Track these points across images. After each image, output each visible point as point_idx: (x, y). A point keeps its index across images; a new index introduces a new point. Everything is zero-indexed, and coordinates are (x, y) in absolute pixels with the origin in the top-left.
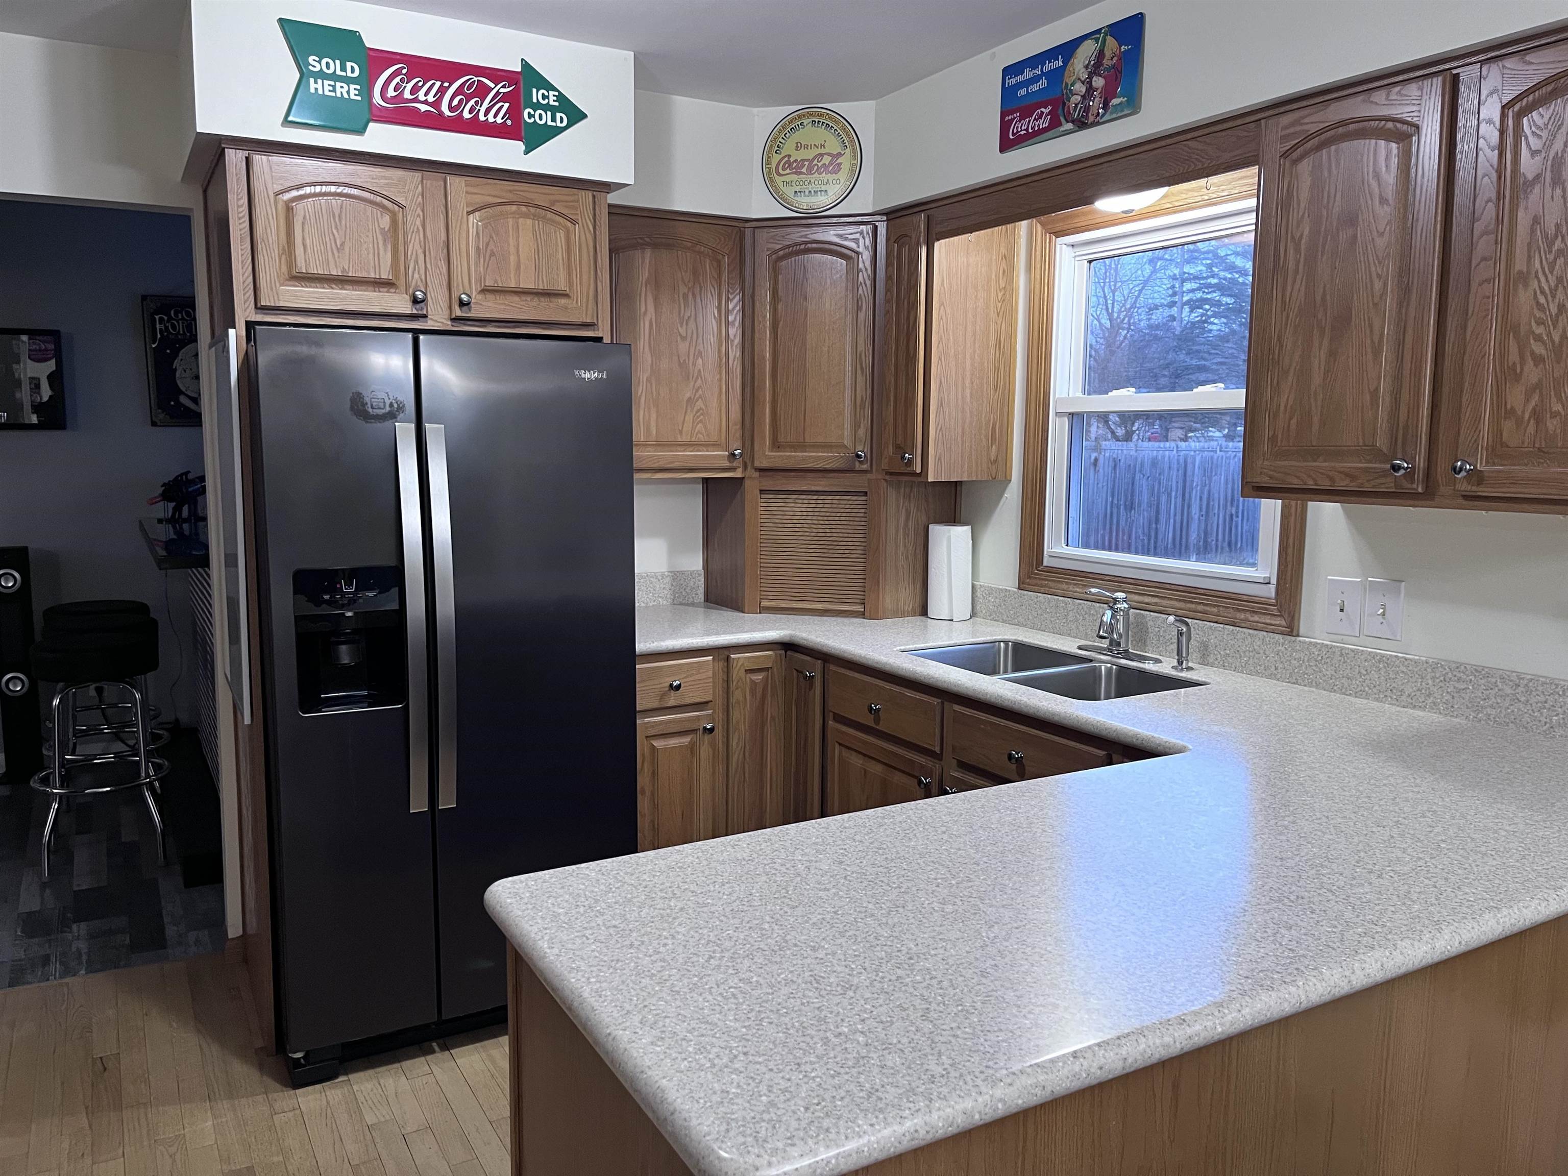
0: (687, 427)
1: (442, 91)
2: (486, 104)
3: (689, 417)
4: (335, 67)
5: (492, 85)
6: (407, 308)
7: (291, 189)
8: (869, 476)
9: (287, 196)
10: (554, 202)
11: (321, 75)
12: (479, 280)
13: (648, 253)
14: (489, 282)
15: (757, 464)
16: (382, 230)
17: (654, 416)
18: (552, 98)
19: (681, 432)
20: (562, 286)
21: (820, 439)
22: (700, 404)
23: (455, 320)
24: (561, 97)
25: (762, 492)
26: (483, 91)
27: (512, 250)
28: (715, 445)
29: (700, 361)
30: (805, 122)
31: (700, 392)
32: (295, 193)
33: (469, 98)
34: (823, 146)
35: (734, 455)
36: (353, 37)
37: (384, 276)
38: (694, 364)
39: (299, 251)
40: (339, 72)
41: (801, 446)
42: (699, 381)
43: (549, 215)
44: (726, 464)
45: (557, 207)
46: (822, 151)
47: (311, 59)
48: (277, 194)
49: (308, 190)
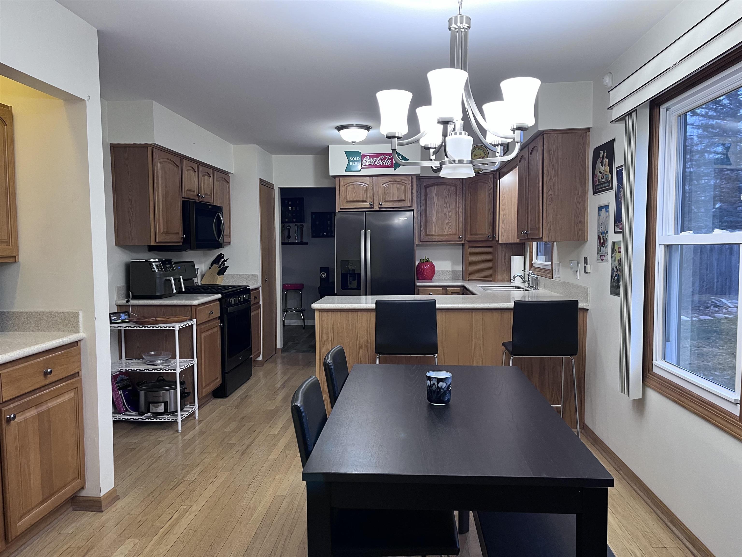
0: (446, 230)
1: (376, 160)
2: (385, 161)
3: (447, 228)
4: (355, 159)
5: (387, 157)
6: (369, 206)
7: (347, 184)
8: (493, 242)
9: (346, 186)
10: (401, 180)
11: (352, 161)
12: (385, 199)
13: (436, 187)
14: (386, 199)
15: (466, 240)
16: (364, 190)
17: (437, 228)
18: (400, 157)
19: (445, 232)
20: (403, 199)
21: (481, 232)
22: (450, 224)
23: (379, 208)
24: (403, 157)
25: (469, 247)
26: (385, 158)
27: (392, 192)
28: (455, 235)
29: (450, 213)
30: (477, 149)
31: (450, 221)
32: (347, 185)
33: (382, 161)
34: (480, 155)
35: (460, 237)
36: (359, 152)
37: (364, 200)
38: (449, 214)
39: (348, 197)
40: (356, 160)
41: (476, 234)
42: (450, 218)
43: (401, 183)
44: (458, 240)
45: (403, 181)
46: (481, 156)
47: (350, 158)
48: (344, 185)
49: (350, 184)
